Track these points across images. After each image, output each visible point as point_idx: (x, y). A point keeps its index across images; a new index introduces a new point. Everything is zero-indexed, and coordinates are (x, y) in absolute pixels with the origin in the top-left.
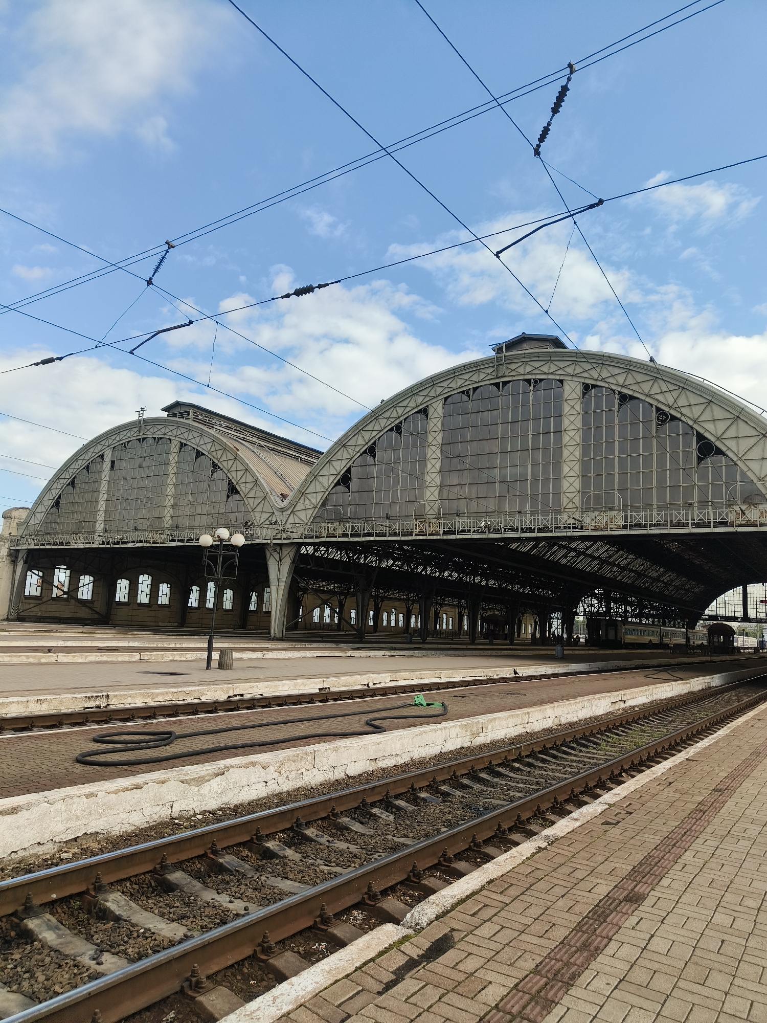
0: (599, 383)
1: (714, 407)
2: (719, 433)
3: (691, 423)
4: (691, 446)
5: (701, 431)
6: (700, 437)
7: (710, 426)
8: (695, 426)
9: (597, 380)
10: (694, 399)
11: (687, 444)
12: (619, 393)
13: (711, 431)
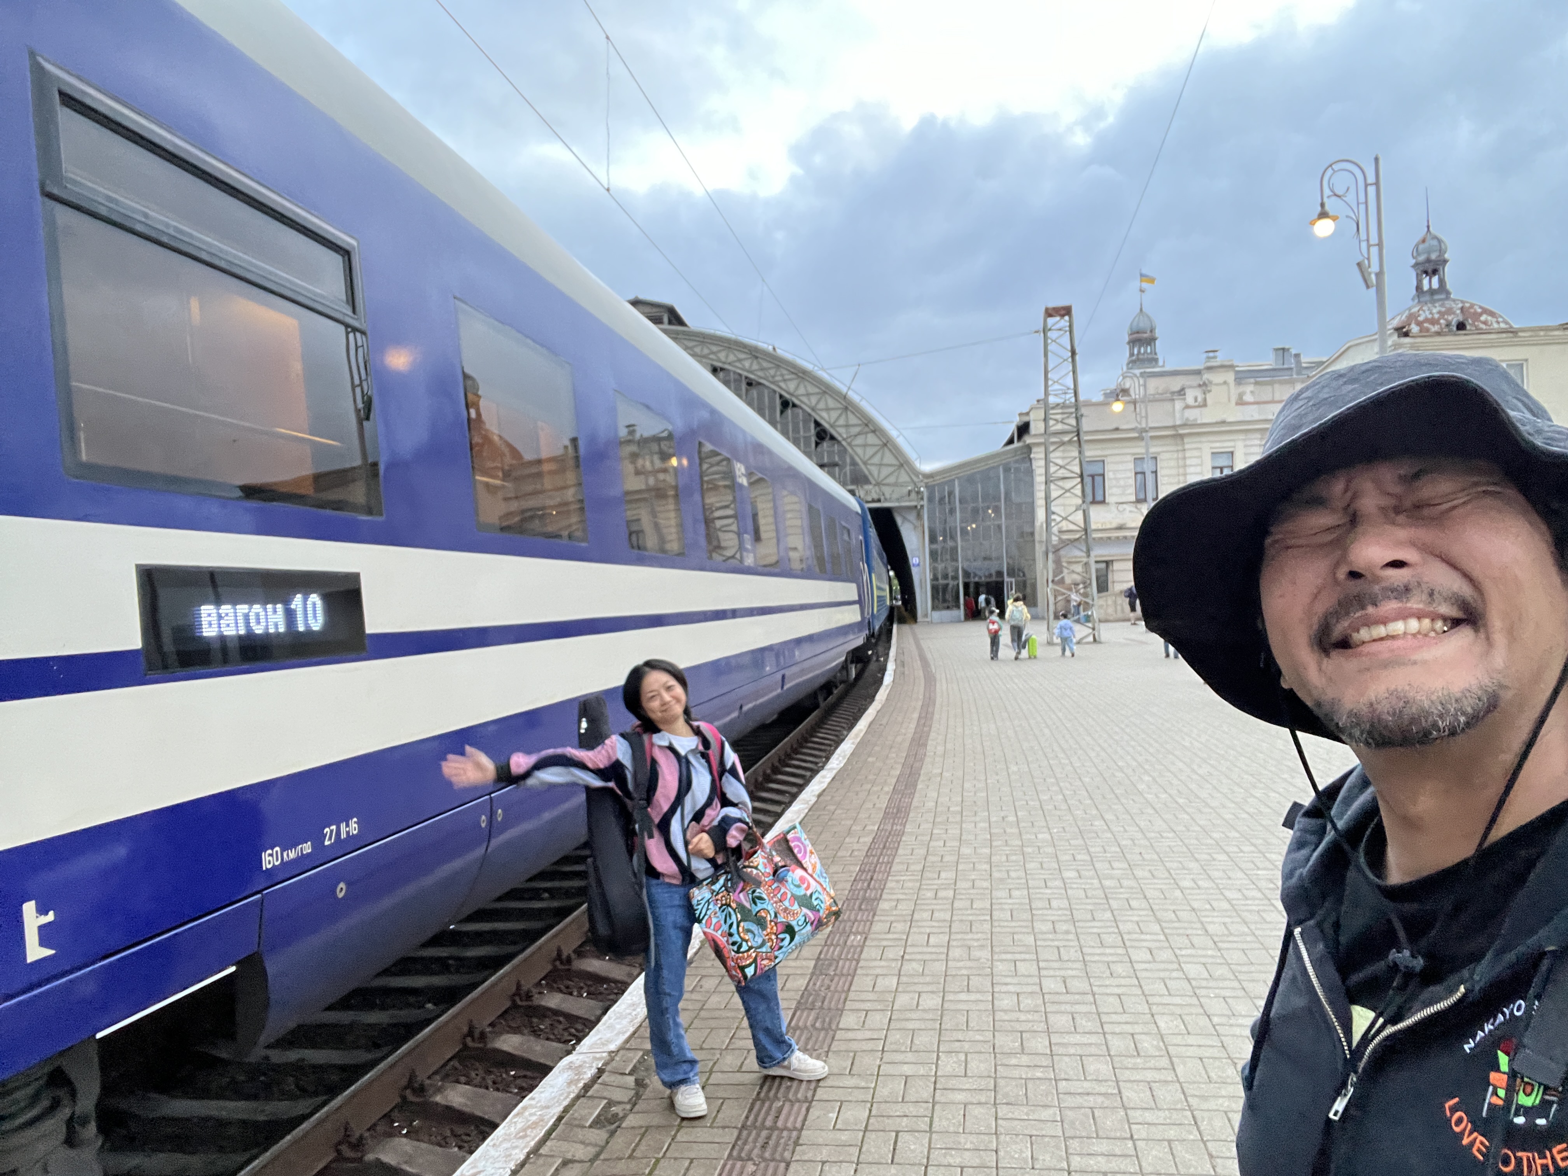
0: (726, 366)
1: (827, 396)
2: (832, 421)
3: (809, 411)
4: (809, 430)
5: (818, 419)
6: (817, 424)
7: (824, 414)
8: (813, 414)
9: (724, 363)
10: (812, 389)
11: (807, 429)
12: (746, 378)
13: (827, 419)
